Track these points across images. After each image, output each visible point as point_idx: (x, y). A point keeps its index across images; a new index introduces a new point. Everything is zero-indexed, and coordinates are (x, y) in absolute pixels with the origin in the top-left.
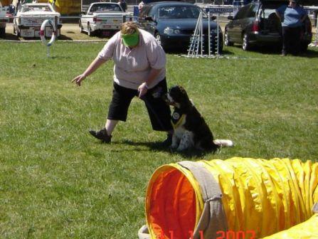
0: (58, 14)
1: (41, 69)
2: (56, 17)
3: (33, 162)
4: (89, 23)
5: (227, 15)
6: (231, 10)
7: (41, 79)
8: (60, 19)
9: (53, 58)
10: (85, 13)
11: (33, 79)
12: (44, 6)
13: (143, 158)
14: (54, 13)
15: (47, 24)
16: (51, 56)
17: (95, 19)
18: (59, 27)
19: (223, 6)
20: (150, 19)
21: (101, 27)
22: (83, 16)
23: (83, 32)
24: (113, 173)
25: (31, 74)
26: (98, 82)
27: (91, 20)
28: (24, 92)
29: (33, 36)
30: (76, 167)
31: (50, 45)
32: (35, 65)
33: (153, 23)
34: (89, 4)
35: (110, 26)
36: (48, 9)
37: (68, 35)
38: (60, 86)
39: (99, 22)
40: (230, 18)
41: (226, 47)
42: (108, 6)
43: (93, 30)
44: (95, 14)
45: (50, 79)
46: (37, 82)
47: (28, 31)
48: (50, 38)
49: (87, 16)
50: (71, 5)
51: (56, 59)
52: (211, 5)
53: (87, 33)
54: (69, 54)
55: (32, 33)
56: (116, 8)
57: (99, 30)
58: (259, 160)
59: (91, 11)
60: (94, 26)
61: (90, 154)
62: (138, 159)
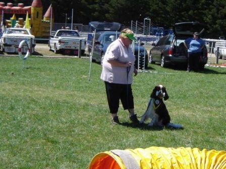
0: (33, 36)
1: (18, 76)
2: (32, 39)
3: (5, 147)
4: (55, 44)
5: (152, 42)
6: (154, 40)
7: (16, 84)
8: (35, 40)
9: (27, 68)
10: (53, 37)
11: (11, 84)
12: (23, 30)
13: (87, 144)
14: (30, 35)
15: (24, 43)
16: (26, 67)
17: (60, 41)
18: (34, 46)
19: (149, 36)
20: (98, 43)
21: (64, 47)
22: (52, 39)
23: (51, 50)
24: (65, 156)
25: (9, 80)
26: (59, 87)
27: (57, 42)
28: (3, 93)
29: (14, 51)
30: (38, 151)
31: (25, 59)
32: (13, 73)
33: (101, 46)
34: (56, 30)
35: (70, 47)
36: (26, 32)
37: (40, 52)
38: (31, 89)
39: (63, 44)
40: (153, 44)
41: (150, 65)
42: (70, 33)
43: (58, 49)
44: (60, 38)
45: (24, 84)
46: (13, 86)
47: (11, 48)
48: (25, 54)
49: (54, 39)
50: (44, 30)
51: (29, 69)
52: (141, 35)
53: (53, 51)
54: (40, 66)
55: (13, 49)
56: (75, 34)
57: (63, 49)
58: (170, 148)
59: (57, 35)
60: (59, 46)
61: (49, 141)
62: (83, 145)
